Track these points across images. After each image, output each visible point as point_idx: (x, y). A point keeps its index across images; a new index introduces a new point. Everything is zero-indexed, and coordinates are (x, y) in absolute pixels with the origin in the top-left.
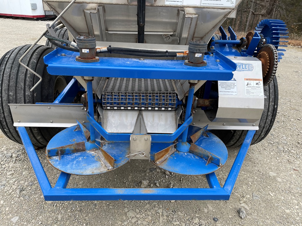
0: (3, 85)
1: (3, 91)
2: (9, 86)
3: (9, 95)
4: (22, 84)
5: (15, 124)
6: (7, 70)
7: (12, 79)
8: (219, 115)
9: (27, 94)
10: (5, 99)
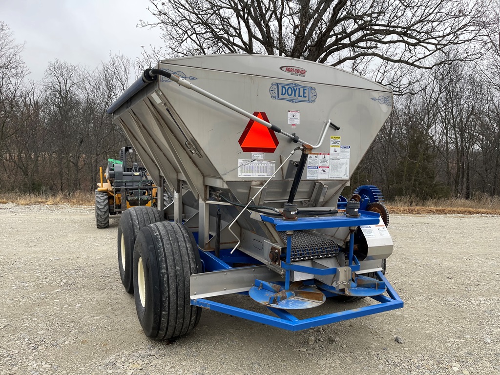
0: (168, 261)
1: (169, 267)
2: (174, 260)
3: (176, 271)
4: (187, 258)
5: (192, 297)
6: (167, 246)
7: (176, 254)
8: (369, 254)
9: (192, 266)
10: (172, 275)
